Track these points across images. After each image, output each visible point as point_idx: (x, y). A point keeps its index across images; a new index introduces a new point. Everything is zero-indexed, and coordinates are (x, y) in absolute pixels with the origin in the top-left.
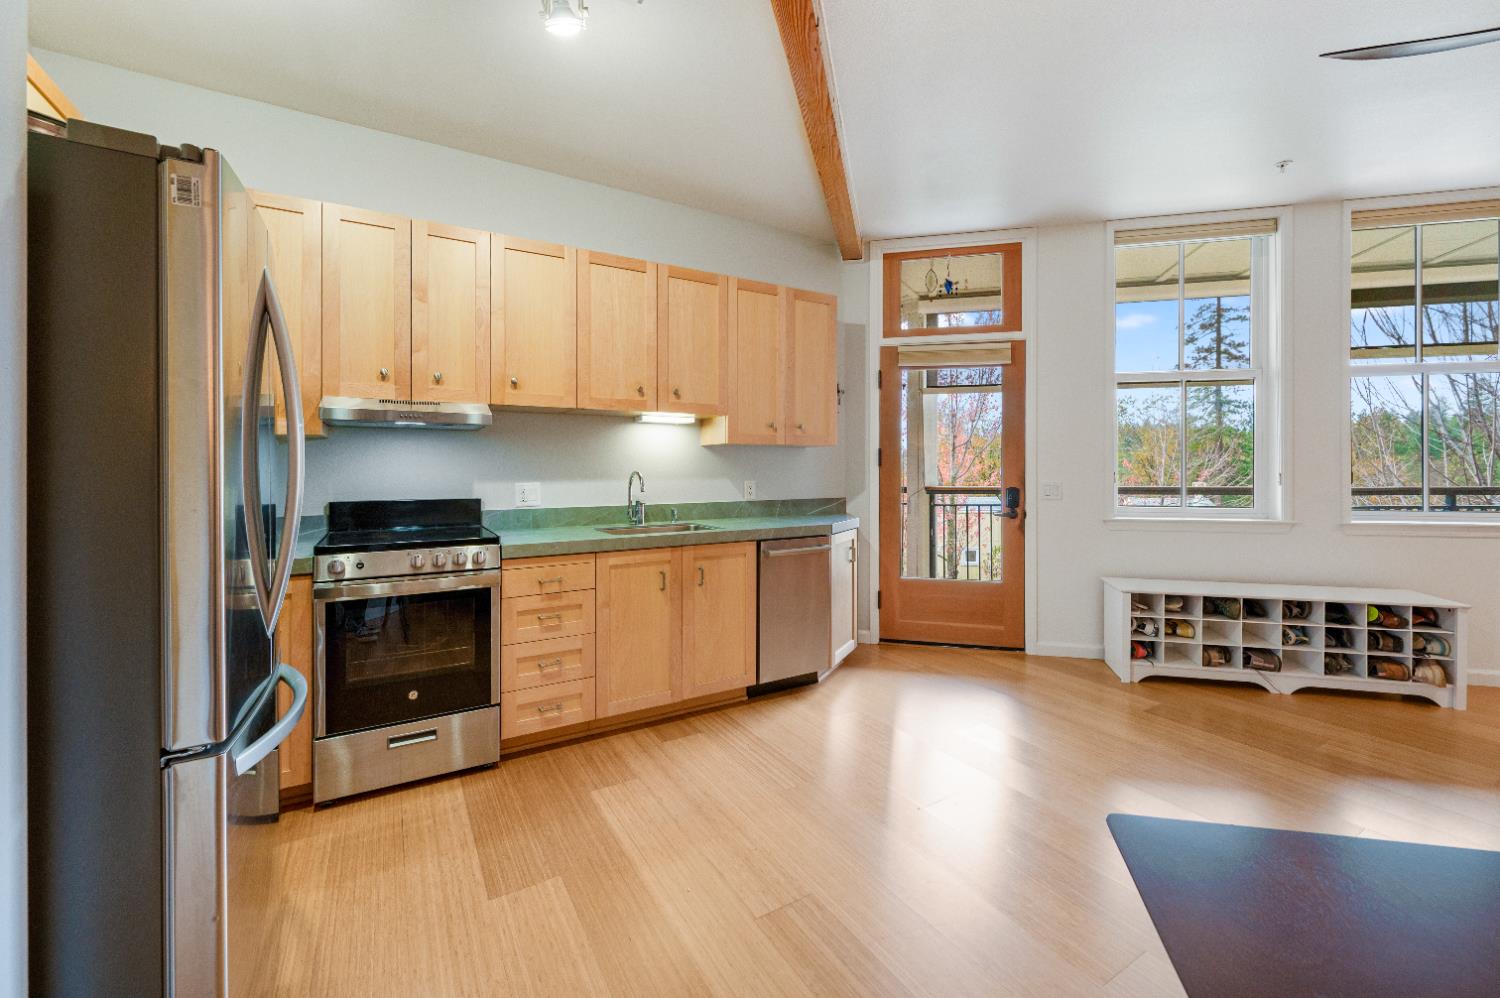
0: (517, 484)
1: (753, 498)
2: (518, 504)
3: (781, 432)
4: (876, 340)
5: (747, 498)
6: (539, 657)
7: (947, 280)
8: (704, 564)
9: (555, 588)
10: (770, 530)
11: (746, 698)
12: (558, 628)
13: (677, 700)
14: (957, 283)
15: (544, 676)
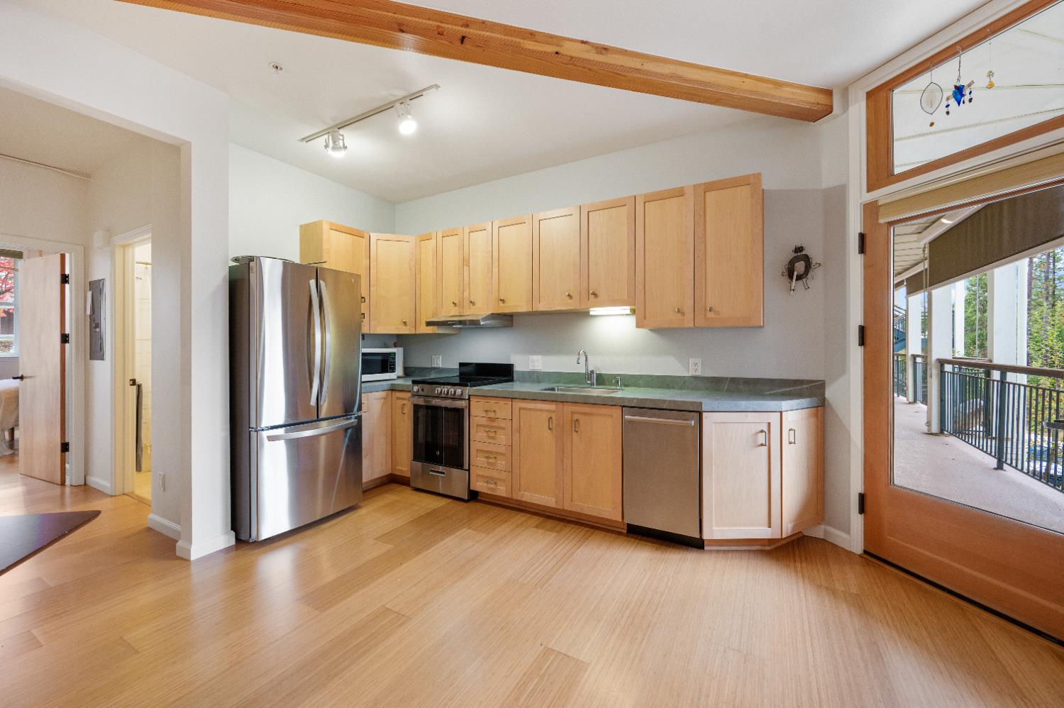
0: (530, 357)
1: (699, 373)
2: (531, 368)
3: (689, 316)
4: (858, 196)
5: (690, 375)
6: (487, 452)
7: (956, 87)
8: (582, 419)
9: (492, 415)
10: (633, 399)
11: (625, 532)
12: (493, 438)
13: (560, 507)
14: (969, 85)
15: (488, 463)
